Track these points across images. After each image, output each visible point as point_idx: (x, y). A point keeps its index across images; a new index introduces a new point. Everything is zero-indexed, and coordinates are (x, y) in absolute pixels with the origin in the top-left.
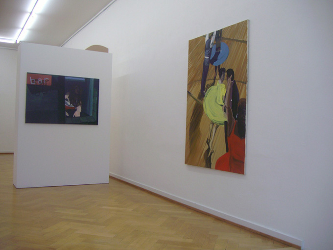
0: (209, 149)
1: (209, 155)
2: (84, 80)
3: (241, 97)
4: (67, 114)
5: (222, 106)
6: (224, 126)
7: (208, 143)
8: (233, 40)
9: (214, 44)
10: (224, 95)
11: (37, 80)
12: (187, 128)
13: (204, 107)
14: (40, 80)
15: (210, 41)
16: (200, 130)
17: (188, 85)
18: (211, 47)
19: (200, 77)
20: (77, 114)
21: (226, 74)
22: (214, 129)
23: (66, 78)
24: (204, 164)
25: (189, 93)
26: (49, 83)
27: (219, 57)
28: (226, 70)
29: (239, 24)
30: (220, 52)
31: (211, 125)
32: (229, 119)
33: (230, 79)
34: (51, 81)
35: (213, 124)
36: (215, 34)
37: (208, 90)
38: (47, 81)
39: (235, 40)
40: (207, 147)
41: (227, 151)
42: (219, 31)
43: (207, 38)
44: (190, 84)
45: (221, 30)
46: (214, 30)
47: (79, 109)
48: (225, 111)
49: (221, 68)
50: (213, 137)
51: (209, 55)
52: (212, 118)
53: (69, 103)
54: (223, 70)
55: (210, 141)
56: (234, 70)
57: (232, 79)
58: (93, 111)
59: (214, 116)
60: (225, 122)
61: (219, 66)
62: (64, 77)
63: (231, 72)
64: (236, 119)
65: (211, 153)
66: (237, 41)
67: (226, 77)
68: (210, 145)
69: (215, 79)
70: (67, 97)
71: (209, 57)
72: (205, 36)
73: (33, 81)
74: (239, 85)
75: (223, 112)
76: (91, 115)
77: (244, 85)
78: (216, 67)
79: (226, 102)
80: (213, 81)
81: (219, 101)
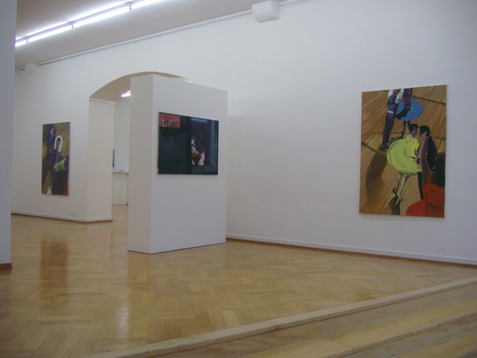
0: (397, 197)
1: (397, 203)
2: (206, 121)
3: (439, 151)
4: (193, 163)
5: (414, 158)
6: (417, 176)
7: (395, 191)
8: (428, 100)
9: (401, 100)
10: (417, 148)
11: (168, 122)
12: (361, 179)
13: (388, 158)
14: (171, 121)
15: (396, 97)
16: (383, 179)
17: (362, 136)
18: (397, 102)
19: (381, 129)
20: (201, 163)
21: (419, 130)
22: (403, 179)
23: (192, 119)
24: (390, 211)
25: (363, 144)
26: (178, 126)
27: (409, 113)
28: (419, 126)
29: (435, 87)
30: (410, 109)
31: (399, 176)
32: (423, 170)
33: (424, 135)
34: (179, 123)
35: (402, 174)
36: (402, 91)
37: (393, 143)
38: (176, 122)
39: (431, 100)
40: (394, 195)
41: (422, 197)
42: (408, 89)
43: (390, 94)
44: (365, 135)
45: (411, 89)
46: (403, 87)
47: (203, 156)
48: (418, 163)
49: (411, 123)
50: (402, 187)
51: (395, 110)
52: (399, 168)
53: (195, 150)
54: (416, 126)
55: (397, 190)
56: (431, 127)
57: (427, 135)
58: (214, 158)
59: (403, 167)
60: (419, 173)
61: (409, 122)
62: (190, 118)
63: (425, 129)
64: (433, 170)
65: (400, 202)
66: (434, 101)
67: (418, 133)
68: (398, 193)
69: (403, 133)
70: (193, 142)
71: (395, 112)
72: (387, 91)
73: (164, 122)
74: (437, 142)
75: (415, 164)
76: (212, 163)
77: (443, 142)
78: (405, 122)
79: (420, 156)
80: (400, 135)
81: (410, 154)
